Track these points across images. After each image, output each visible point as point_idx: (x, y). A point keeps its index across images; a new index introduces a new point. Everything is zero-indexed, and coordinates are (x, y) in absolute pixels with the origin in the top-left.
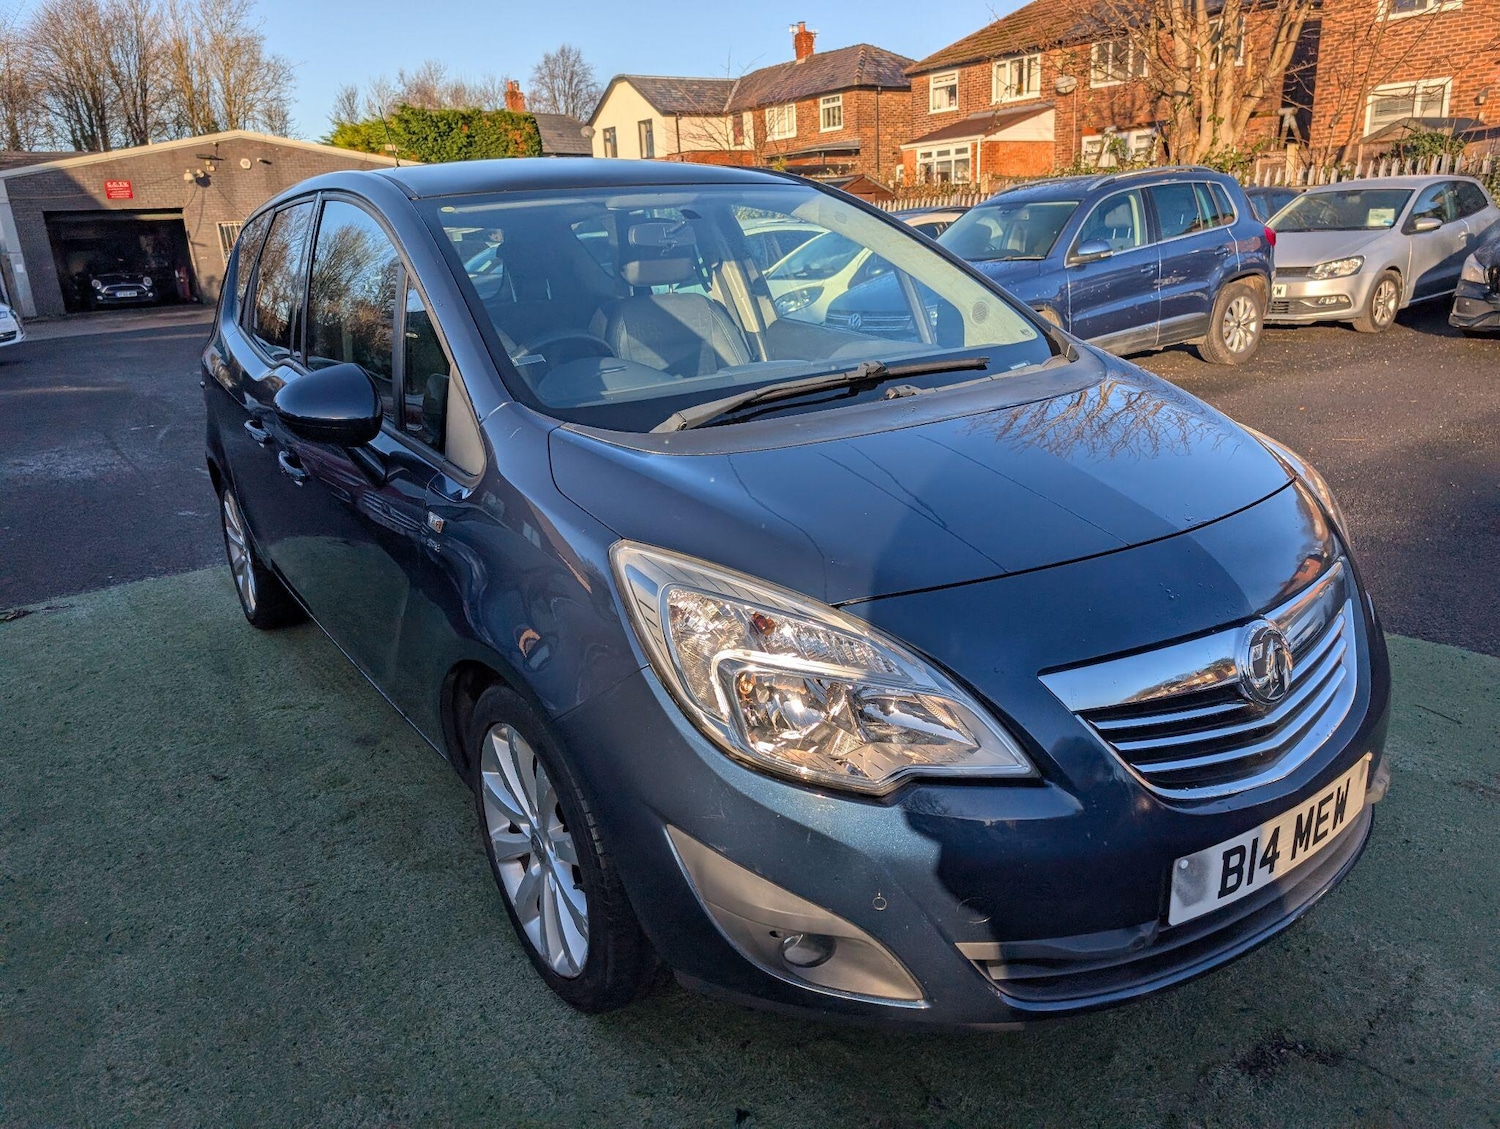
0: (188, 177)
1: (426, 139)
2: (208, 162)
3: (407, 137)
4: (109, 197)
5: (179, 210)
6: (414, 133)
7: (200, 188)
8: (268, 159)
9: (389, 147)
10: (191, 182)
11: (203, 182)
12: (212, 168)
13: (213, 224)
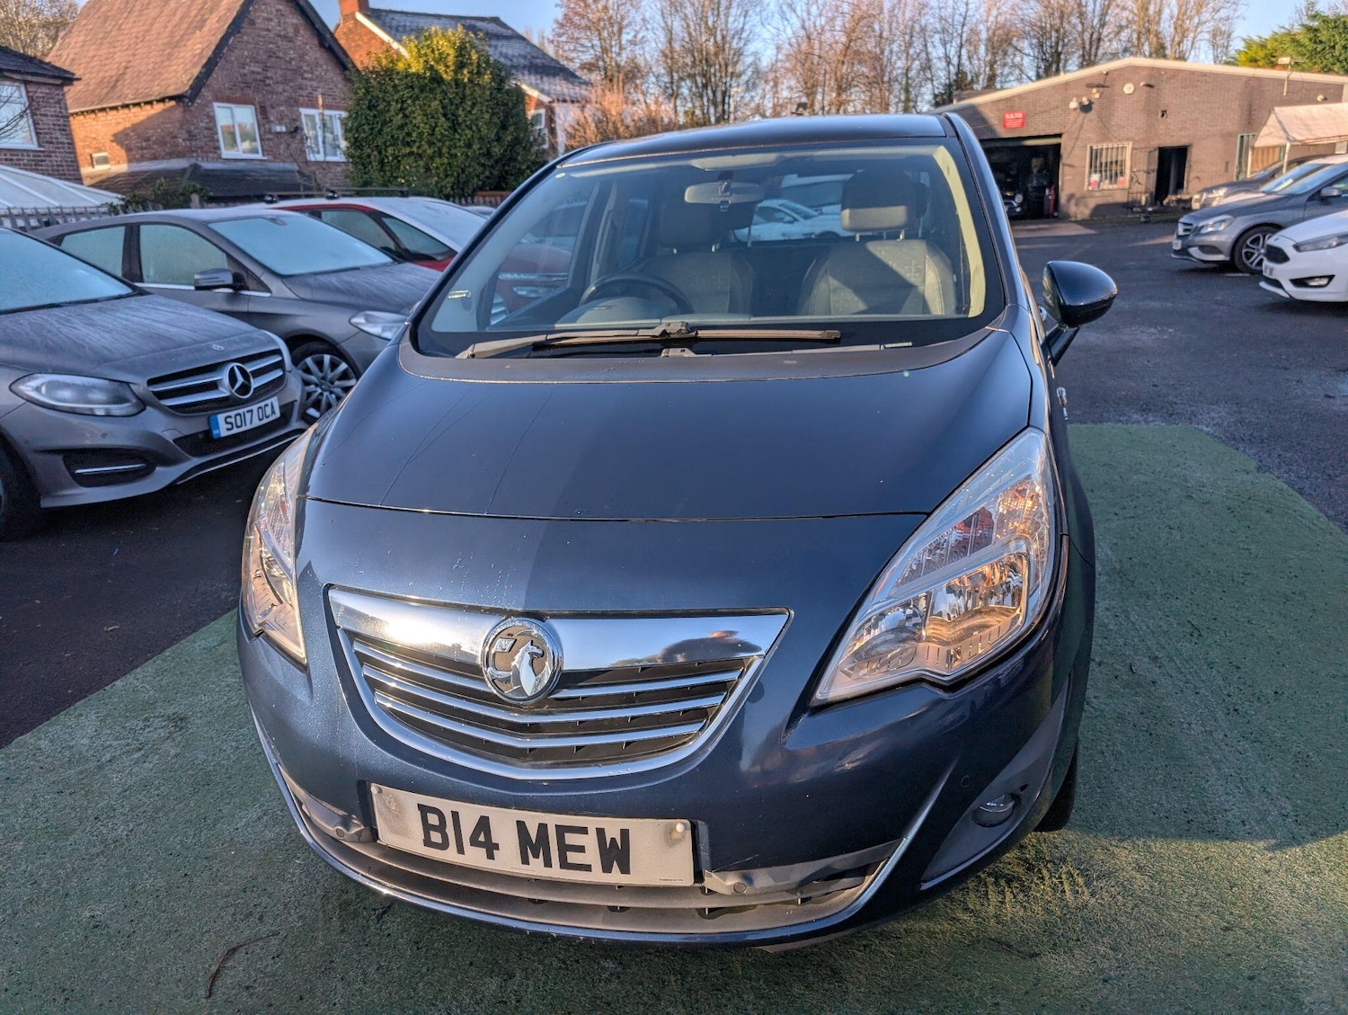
0: (1074, 105)
1: (1334, 47)
2: (1094, 90)
3: (1311, 46)
4: (1005, 126)
5: (1059, 135)
6: (1321, 42)
7: (1083, 115)
8: (1152, 83)
9: (1285, 60)
10: (1075, 109)
11: (1086, 108)
12: (1097, 96)
13: (1086, 147)
